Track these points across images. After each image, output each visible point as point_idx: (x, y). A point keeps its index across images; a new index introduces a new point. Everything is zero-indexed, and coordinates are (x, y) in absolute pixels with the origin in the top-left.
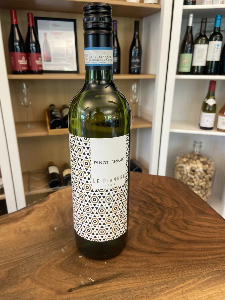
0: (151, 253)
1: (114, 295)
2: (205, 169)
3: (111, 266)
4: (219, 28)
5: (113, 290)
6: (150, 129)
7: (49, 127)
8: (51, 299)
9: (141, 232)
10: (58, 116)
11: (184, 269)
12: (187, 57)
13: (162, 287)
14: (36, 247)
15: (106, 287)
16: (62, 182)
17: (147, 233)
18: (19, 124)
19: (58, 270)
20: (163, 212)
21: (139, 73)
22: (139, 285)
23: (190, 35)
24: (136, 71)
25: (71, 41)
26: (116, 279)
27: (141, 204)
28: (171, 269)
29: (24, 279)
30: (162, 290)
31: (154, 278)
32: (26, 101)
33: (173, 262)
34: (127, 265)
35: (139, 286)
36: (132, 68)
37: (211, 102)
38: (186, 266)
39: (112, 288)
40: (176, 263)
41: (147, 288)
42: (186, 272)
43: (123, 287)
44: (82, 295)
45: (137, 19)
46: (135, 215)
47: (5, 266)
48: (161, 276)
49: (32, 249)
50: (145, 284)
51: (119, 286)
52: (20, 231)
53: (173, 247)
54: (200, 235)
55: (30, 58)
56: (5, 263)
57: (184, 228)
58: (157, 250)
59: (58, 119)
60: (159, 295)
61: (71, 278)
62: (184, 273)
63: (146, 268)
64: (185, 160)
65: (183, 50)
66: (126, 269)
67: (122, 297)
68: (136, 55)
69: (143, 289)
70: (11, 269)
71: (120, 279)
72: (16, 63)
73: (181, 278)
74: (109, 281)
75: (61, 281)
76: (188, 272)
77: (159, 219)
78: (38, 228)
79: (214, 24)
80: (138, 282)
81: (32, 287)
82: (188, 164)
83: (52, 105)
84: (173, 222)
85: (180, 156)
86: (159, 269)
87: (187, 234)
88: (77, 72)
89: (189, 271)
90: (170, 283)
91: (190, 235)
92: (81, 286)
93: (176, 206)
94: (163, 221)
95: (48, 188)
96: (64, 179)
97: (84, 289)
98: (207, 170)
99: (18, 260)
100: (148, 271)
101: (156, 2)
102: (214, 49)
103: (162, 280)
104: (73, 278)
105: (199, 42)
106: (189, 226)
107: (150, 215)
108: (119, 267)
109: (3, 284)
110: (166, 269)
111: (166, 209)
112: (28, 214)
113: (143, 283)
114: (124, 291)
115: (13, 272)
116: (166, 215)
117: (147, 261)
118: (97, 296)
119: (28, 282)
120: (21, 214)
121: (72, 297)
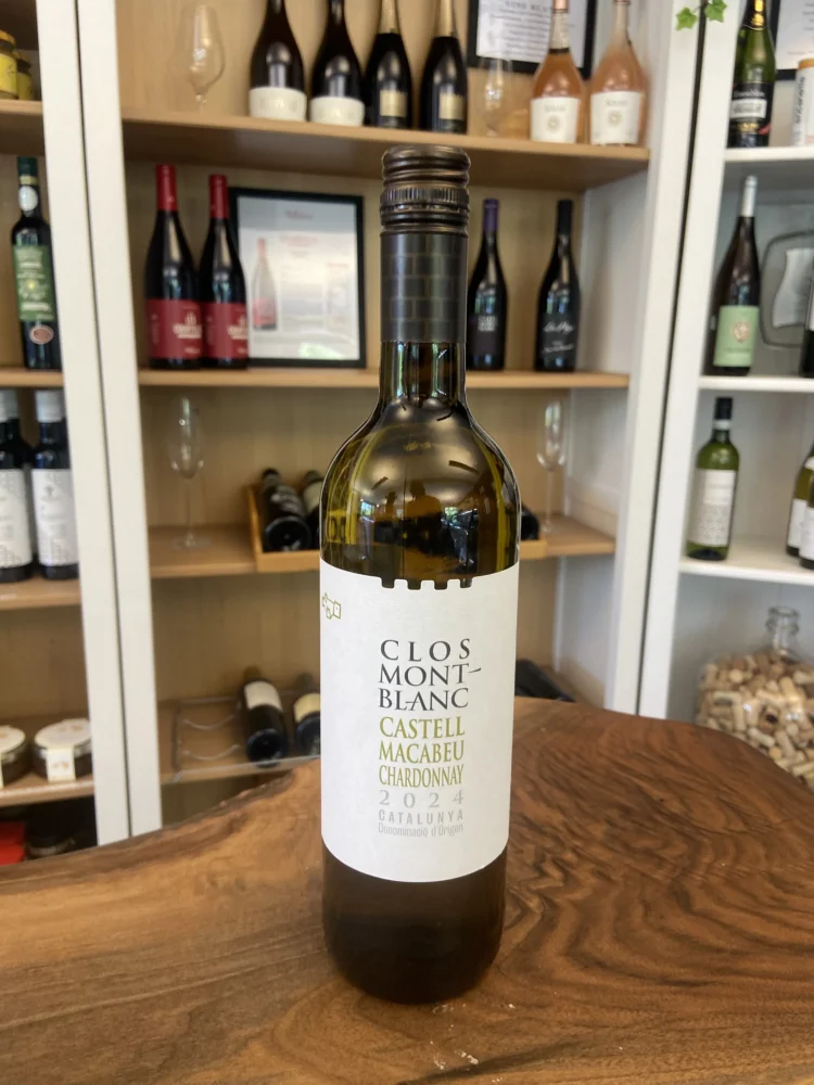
0: (665, 980)
3: (530, 1019)
6: (608, 559)
7: (258, 547)
9: (622, 911)
10: (289, 507)
11: (787, 1038)
14: (271, 940)
16: (291, 741)
17: (645, 916)
18: (162, 534)
19: (354, 1020)
20: (696, 848)
21: (568, 368)
23: (747, 246)
24: (559, 362)
25: (345, 265)
26: (553, 1060)
27: (614, 814)
28: (741, 1038)
29: (245, 1043)
32: (186, 456)
33: (743, 1014)
34: (586, 1018)
36: (547, 350)
38: (792, 1029)
40: (758, 1018)
42: (791, 1048)
45: (564, 196)
46: (597, 851)
47: (177, 997)
48: (707, 1057)
49: (257, 946)
52: (214, 884)
55: (209, 319)
56: (172, 989)
57: (775, 903)
58: (687, 975)
59: (292, 519)
62: (787, 1052)
63: (653, 1031)
64: (737, 676)
66: (582, 1029)
68: (562, 310)
70: (198, 1008)
71: (567, 1061)
72: (165, 332)
73: (779, 1069)
74: (530, 1065)
75: (366, 1057)
76: (800, 1048)
77: (684, 869)
80: (630, 1073)
81: (274, 1072)
82: (748, 694)
83: (270, 472)
84: (730, 882)
85: (717, 662)
86: (698, 1035)
87: (786, 925)
88: (360, 364)
89: (804, 1046)
91: (798, 928)
92: (437, 1077)
93: (740, 827)
94: (699, 878)
95: (241, 762)
96: (300, 728)
99: (215, 979)
100: (659, 1038)
101: (633, 140)
103: (711, 1071)
104: (408, 1047)
106: (793, 898)
107: (649, 854)
108: (560, 1023)
109: (176, 1054)
110: (721, 1036)
111: (706, 836)
112: (231, 829)
113: (648, 1079)
115: (203, 1018)
116: (707, 858)
117: (652, 1005)
119: (257, 1054)
120: (207, 829)
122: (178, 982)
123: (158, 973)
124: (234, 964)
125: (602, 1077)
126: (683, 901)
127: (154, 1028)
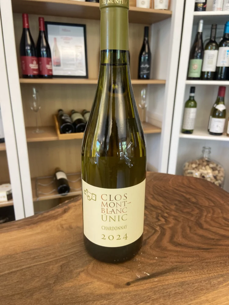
0: (199, 248)
1: (174, 288)
2: (215, 175)
3: (162, 261)
5: (171, 284)
6: (159, 134)
7: (59, 132)
8: (111, 292)
9: (183, 229)
10: (67, 120)
12: (197, 62)
13: (219, 280)
17: (190, 230)
18: (29, 129)
20: (201, 211)
21: (148, 78)
22: (196, 278)
23: (200, 41)
24: (145, 76)
25: (81, 46)
26: (171, 273)
27: (177, 202)
28: (223, 263)
29: (79, 274)
30: (220, 283)
31: (209, 271)
32: (35, 105)
33: (223, 257)
34: (179, 260)
35: (196, 279)
36: (142, 73)
37: (221, 107)
39: (170, 282)
40: (227, 258)
41: (205, 281)
43: (180, 280)
44: (141, 288)
45: (146, 25)
46: (173, 213)
47: (56, 261)
48: (215, 270)
49: (78, 244)
50: (201, 278)
51: (176, 279)
52: (63, 227)
53: (221, 243)
55: (40, 63)
56: (55, 259)
57: (226, 225)
58: (205, 246)
59: (68, 124)
60: (218, 288)
63: (199, 263)
64: (194, 166)
65: (192, 56)
66: (178, 263)
67: (182, 290)
68: (146, 60)
69: (201, 282)
70: (63, 264)
71: (175, 273)
72: (27, 66)
74: (165, 275)
75: (116, 275)
77: (199, 217)
79: (223, 30)
80: (194, 275)
81: (89, 282)
82: (197, 170)
83: (60, 110)
84: (212, 220)
85: (189, 162)
86: (211, 263)
88: (86, 77)
90: (225, 276)
92: (138, 280)
93: (213, 204)
94: (203, 219)
95: (56, 194)
97: (142, 282)
98: (217, 176)
99: (67, 255)
100: (201, 265)
101: (167, 8)
102: (225, 55)
103: (217, 273)
104: (128, 272)
105: (209, 48)
107: (188, 213)
108: (171, 262)
109: (59, 278)
110: (218, 263)
111: (203, 207)
112: (65, 211)
113: (199, 277)
114: (182, 284)
115: (65, 267)
116: (205, 214)
117: (197, 256)
118: (156, 289)
119: (83, 277)
120: (57, 212)
121: (132, 290)
122: (56, 257)
123: (50, 254)
125: (186, 277)
126: (201, 226)
127: (50, 271)
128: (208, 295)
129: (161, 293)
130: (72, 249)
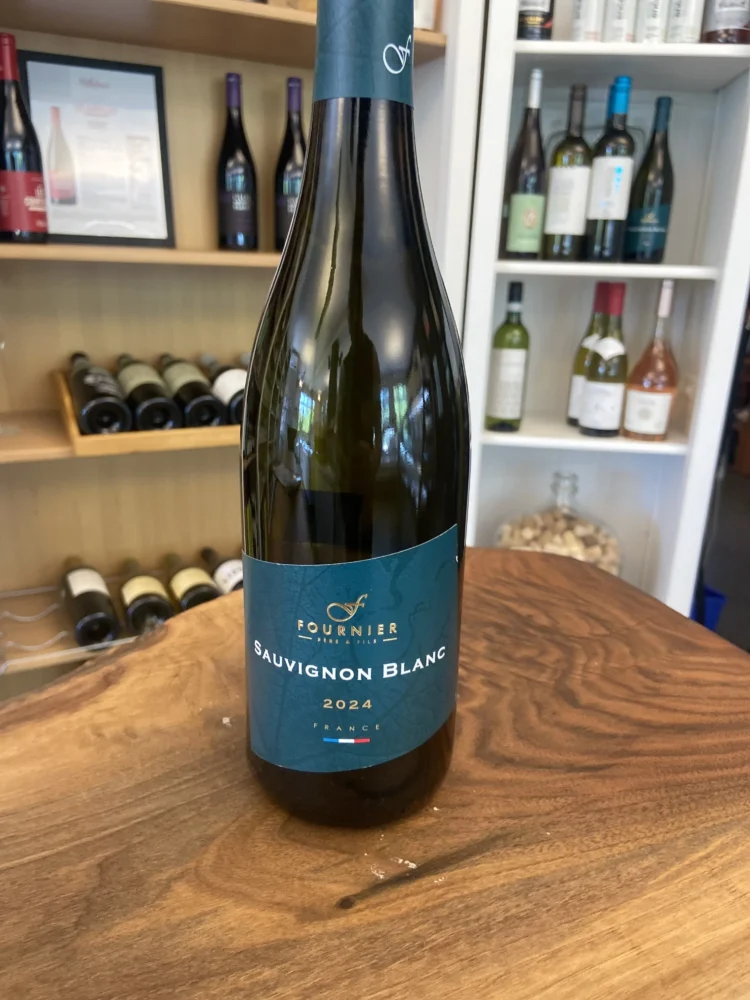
0: (571, 768)
1: (501, 903)
3: (457, 818)
4: (624, 118)
5: (489, 889)
7: (74, 429)
8: (288, 936)
9: (518, 712)
10: (105, 388)
11: (693, 805)
13: (645, 863)
14: (176, 781)
15: (464, 880)
16: (123, 623)
17: (539, 714)
19: (281, 845)
20: (570, 653)
22: (569, 865)
23: (534, 138)
25: (146, 139)
26: (488, 854)
27: (491, 631)
28: (653, 810)
29: (167, 886)
30: (649, 874)
33: (650, 789)
34: (508, 810)
35: (570, 868)
37: (609, 348)
38: (696, 797)
39: (487, 882)
40: (663, 790)
41: (600, 870)
42: (700, 814)
43: (519, 874)
44: (390, 914)
46: (483, 664)
47: (82, 851)
48: (628, 831)
49: (161, 788)
50: (587, 861)
51: (504, 873)
52: (100, 735)
53: (639, 746)
54: (705, 709)
56: (77, 843)
57: (647, 691)
58: (591, 761)
59: (110, 400)
60: (643, 888)
61: (335, 865)
62: (697, 817)
63: (575, 814)
64: (528, 533)
65: (514, 184)
66: (508, 821)
67: (529, 906)
69: (587, 874)
70: (107, 858)
71: (501, 852)
73: (694, 833)
74: (468, 861)
75: (301, 879)
76: (706, 812)
77: (563, 671)
78: (163, 722)
80: (562, 855)
81: (206, 909)
83: (77, 356)
84: (605, 676)
85: (510, 523)
86: (615, 812)
87: (664, 709)
88: (169, 243)
89: (710, 810)
90: (663, 851)
91: (675, 711)
92: (377, 887)
93: (602, 631)
94: (578, 677)
95: (70, 648)
97: (393, 893)
99: (121, 827)
100: (581, 820)
101: (429, 26)
102: (609, 181)
103: (636, 843)
104: (342, 862)
105: (565, 159)
106: (663, 686)
107: (530, 662)
108: (486, 818)
109: (92, 908)
110: (635, 811)
111: (575, 642)
112: (108, 682)
113: (581, 858)
114: (528, 886)
115: (116, 867)
116: (581, 660)
117: (566, 791)
118: (444, 912)
119: (184, 895)
120: (79, 686)
121: (358, 923)
122: (80, 836)
123: (58, 828)
124: (140, 810)
125: (539, 863)
126: (571, 698)
127: (60, 886)
128: (614, 914)
129: (461, 921)
130: (137, 806)
